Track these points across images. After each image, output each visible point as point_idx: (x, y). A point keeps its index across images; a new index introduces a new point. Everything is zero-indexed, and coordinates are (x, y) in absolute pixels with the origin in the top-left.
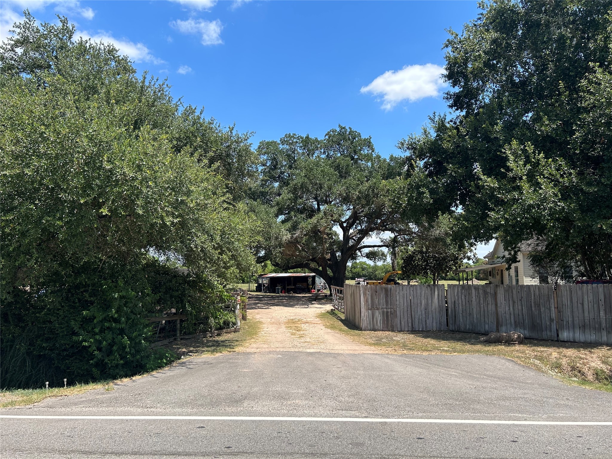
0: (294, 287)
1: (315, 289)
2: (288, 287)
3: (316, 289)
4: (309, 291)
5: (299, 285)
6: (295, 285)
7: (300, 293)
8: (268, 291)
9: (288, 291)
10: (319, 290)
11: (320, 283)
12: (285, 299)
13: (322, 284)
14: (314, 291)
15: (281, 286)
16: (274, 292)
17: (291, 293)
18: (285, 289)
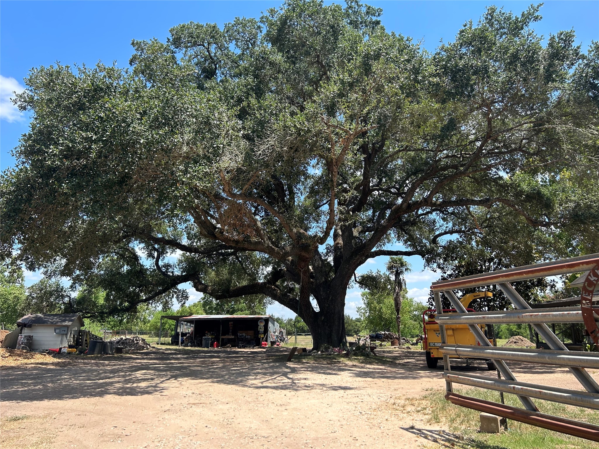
0: (233, 337)
1: (266, 341)
2: (224, 337)
3: (269, 341)
4: (258, 344)
5: (242, 334)
6: (234, 333)
7: (244, 347)
8: (189, 344)
9: (223, 344)
10: (273, 343)
11: (274, 332)
12: (218, 357)
13: (276, 334)
14: (265, 344)
15: (212, 335)
16: (200, 345)
17: (228, 347)
18: (218, 342)
